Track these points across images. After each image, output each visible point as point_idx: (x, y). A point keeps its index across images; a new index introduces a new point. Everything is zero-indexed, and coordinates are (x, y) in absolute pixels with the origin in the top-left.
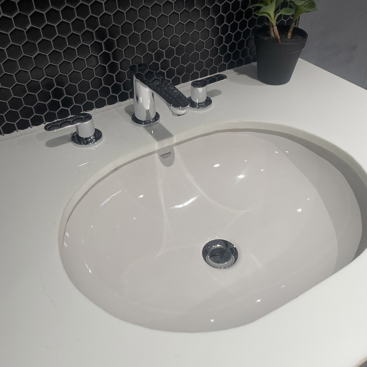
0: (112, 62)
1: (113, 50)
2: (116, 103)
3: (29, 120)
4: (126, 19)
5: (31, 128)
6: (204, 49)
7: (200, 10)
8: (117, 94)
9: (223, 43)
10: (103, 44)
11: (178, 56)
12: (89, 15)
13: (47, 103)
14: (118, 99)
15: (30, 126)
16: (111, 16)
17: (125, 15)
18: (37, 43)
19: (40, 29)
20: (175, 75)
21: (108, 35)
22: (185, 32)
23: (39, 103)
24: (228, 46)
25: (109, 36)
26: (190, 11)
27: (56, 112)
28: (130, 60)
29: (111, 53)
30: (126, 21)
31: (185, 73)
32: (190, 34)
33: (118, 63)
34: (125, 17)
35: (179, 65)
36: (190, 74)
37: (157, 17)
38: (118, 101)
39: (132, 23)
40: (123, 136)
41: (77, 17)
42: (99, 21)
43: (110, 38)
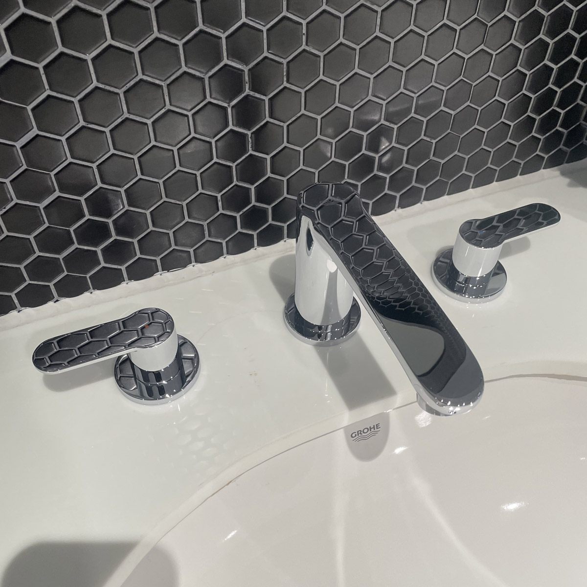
0: (251, 155)
1: (258, 127)
2: (249, 249)
3: (13, 295)
4: (304, 43)
5: (19, 312)
6: (500, 121)
7: (517, 20)
8: (255, 230)
9: (552, 108)
10: (229, 110)
11: (428, 139)
12: (197, 30)
13: (61, 257)
14: (256, 241)
15: (14, 308)
16: (262, 31)
17: (304, 31)
18: (29, 108)
19: (40, 66)
20: (411, 183)
21: (247, 86)
22: (461, 77)
23: (39, 256)
24: (562, 115)
25: (249, 89)
26: (489, 24)
27: (88, 276)
28: (301, 150)
29: (249, 133)
30: (304, 47)
31: (438, 178)
32: (474, 84)
33: (266, 159)
34: (304, 37)
35: (429, 160)
36: (450, 180)
37: (393, 38)
38: (256, 244)
39: (322, 55)
40: (256, 374)
41: (156, 34)
42: (224, 47)
43: (252, 93)
